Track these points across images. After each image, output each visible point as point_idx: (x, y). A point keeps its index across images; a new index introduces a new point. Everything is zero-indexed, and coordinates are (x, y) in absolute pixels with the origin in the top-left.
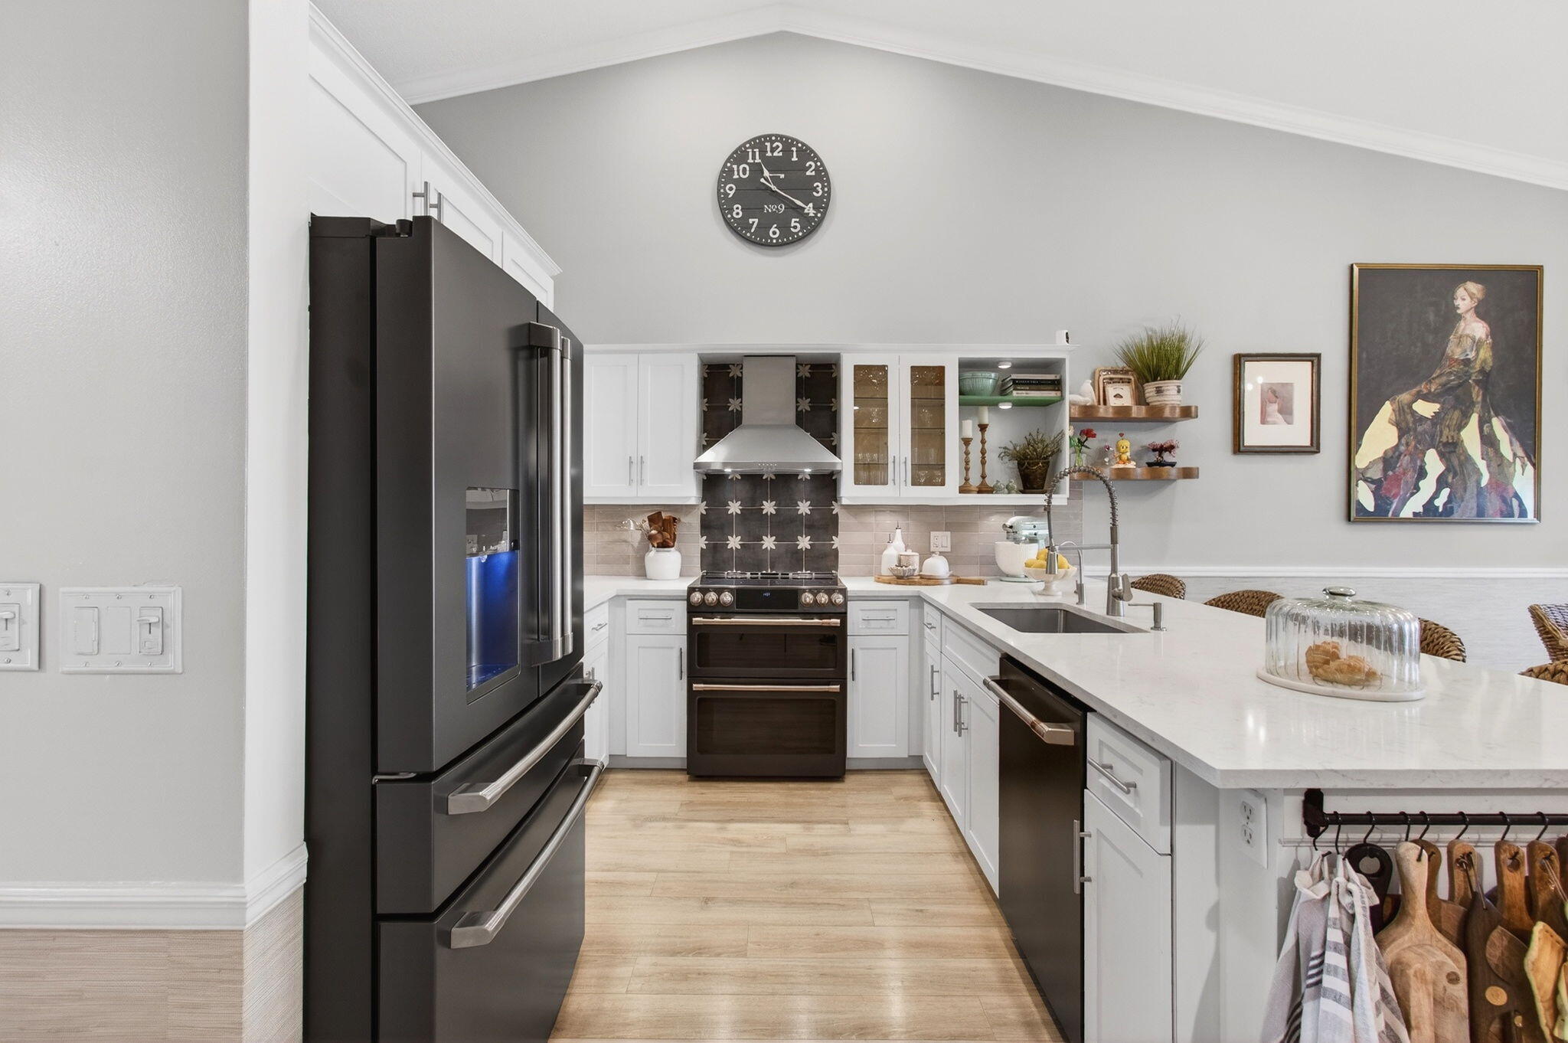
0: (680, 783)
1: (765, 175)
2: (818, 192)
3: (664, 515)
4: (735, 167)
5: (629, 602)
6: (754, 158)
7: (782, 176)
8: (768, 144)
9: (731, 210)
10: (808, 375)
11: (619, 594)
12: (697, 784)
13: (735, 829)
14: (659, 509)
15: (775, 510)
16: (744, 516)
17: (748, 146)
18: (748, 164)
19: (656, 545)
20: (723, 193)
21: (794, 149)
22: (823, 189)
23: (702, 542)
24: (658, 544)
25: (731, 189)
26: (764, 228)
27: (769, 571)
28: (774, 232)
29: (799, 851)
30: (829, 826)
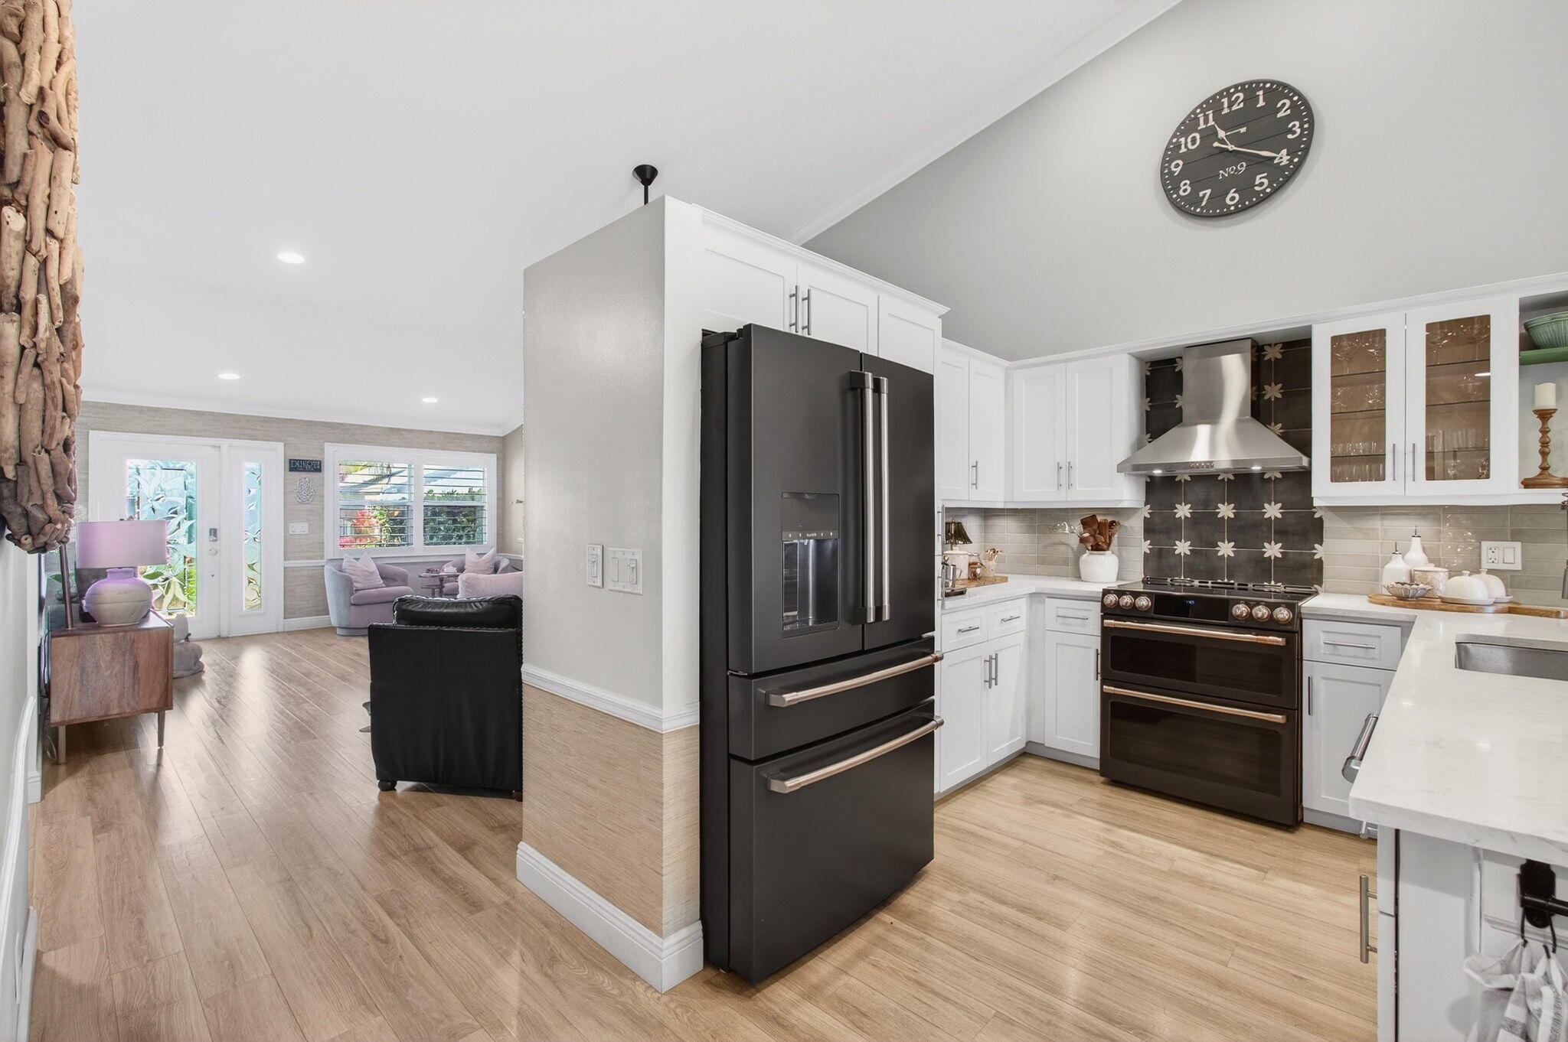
0: (1092, 783)
1: (1219, 136)
2: (1295, 133)
3: (1100, 519)
4: (1183, 140)
5: (1047, 600)
6: (1206, 121)
7: (1243, 130)
8: (1225, 101)
9: (1177, 188)
10: (1279, 356)
11: (1039, 591)
12: (1110, 787)
13: (1123, 835)
14: (1094, 513)
15: (1234, 513)
16: (1194, 520)
17: (1199, 110)
18: (1199, 132)
19: (1090, 548)
20: (1167, 174)
21: (1261, 93)
22: (1301, 127)
23: (1146, 546)
24: (1092, 546)
25: (1177, 166)
26: (1218, 197)
27: (1226, 581)
28: (1232, 198)
29: (1185, 876)
30: (1237, 866)
